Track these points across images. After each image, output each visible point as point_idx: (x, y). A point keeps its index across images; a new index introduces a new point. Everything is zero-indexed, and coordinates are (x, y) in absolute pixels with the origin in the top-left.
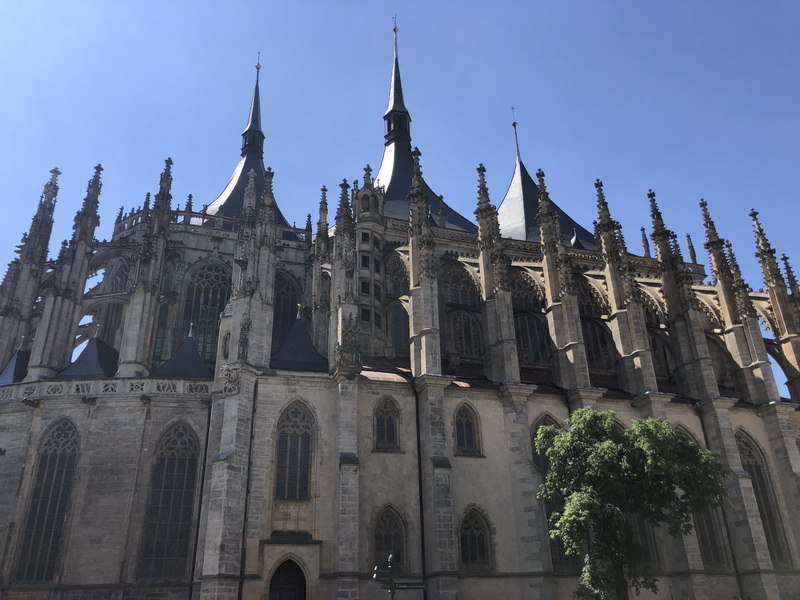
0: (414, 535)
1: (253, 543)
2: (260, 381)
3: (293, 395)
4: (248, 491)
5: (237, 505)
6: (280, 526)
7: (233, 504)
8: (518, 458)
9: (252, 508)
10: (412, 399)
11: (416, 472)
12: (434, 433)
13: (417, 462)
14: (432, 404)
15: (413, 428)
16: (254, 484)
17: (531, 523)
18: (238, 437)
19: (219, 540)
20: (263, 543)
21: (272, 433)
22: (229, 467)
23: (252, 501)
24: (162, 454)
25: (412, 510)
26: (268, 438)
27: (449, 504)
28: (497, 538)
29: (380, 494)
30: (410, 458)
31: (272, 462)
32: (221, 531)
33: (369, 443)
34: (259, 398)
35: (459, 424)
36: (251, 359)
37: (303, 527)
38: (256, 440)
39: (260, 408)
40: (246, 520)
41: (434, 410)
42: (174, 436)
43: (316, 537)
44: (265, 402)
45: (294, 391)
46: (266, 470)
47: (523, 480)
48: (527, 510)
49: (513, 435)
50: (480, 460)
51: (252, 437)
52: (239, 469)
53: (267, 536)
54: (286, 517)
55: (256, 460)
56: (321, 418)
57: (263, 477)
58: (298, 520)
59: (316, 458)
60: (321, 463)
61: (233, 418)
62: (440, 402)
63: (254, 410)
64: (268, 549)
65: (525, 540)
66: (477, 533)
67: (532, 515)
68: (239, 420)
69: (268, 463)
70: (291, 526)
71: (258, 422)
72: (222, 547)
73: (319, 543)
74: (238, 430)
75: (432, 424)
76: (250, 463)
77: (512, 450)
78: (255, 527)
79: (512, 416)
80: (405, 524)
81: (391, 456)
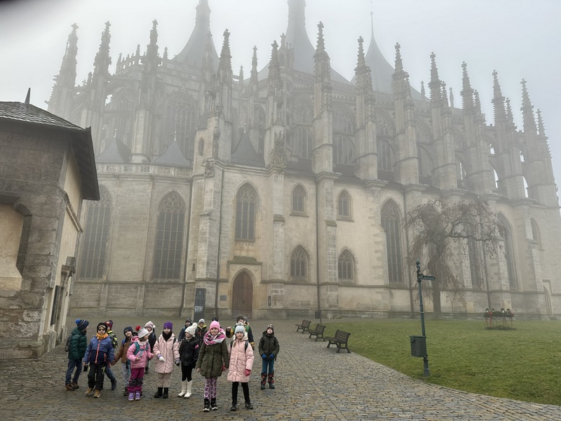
0: (313, 262)
1: (223, 262)
2: (225, 170)
3: (245, 179)
4: (220, 233)
5: (215, 240)
6: (238, 253)
7: (213, 240)
8: (373, 222)
9: (223, 243)
10: (314, 186)
11: (315, 228)
12: (327, 206)
13: (315, 222)
14: (327, 189)
15: (314, 203)
16: (224, 229)
17: (378, 259)
18: (214, 202)
19: (205, 259)
20: (229, 263)
21: (233, 201)
22: (210, 219)
23: (223, 238)
24: (163, 210)
25: (312, 249)
26: (231, 204)
27: (335, 246)
28: (358, 266)
29: (294, 239)
30: (312, 220)
31: (234, 217)
32: (207, 255)
33: (289, 209)
34: (225, 180)
35: (340, 202)
36: (220, 156)
37: (251, 254)
38: (224, 205)
39: (226, 186)
40: (219, 249)
41: (327, 193)
42: (170, 200)
43: (259, 260)
44: (229, 183)
45: (246, 177)
46: (230, 222)
47: (375, 235)
48: (376, 252)
49: (371, 210)
50: (351, 223)
51: (222, 202)
52: (215, 220)
53: (231, 259)
54: (241, 249)
55: (225, 216)
56: (261, 193)
57: (229, 225)
58: (248, 250)
59: (259, 217)
60: (262, 220)
61: (211, 191)
62: (332, 188)
63: (223, 187)
64: (232, 266)
65: (374, 268)
66: (347, 263)
67: (379, 255)
68: (215, 192)
69: (231, 218)
70: (244, 254)
71: (225, 194)
72: (208, 263)
73: (260, 264)
74: (214, 198)
75: (327, 201)
76: (221, 218)
77: (369, 218)
78: (225, 253)
79: (371, 199)
80: (308, 256)
81: (301, 218)
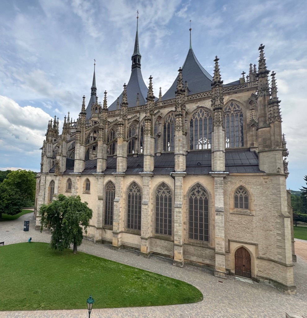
3: (52, 179)
14: (73, 181)
16: (45, 198)
21: (48, 187)
26: (48, 189)
33: (65, 190)
34: (46, 180)
44: (47, 181)
45: (52, 178)
50: (89, 195)
51: (45, 189)
52: (42, 196)
55: (46, 193)
57: (47, 197)
63: (45, 183)
81: (69, 193)
